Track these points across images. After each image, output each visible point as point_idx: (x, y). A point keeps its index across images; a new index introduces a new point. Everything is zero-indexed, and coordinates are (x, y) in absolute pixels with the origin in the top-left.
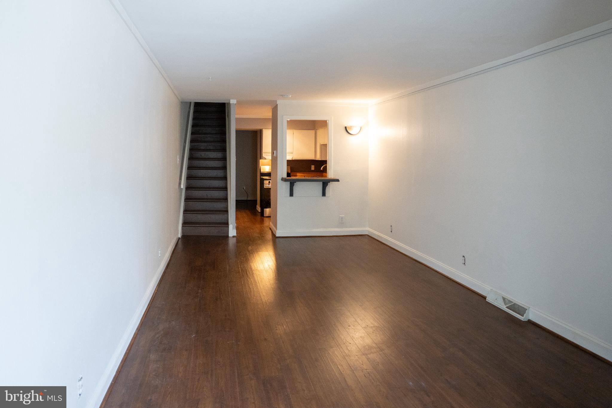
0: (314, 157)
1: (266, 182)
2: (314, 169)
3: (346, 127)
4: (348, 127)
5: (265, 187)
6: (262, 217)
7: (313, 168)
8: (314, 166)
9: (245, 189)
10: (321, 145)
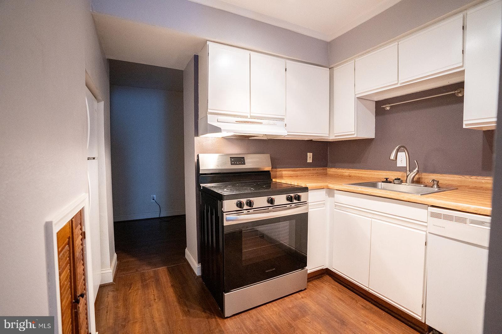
0: (328, 132)
7: (310, 158)
8: (311, 154)
9: (155, 199)
10: (358, 98)
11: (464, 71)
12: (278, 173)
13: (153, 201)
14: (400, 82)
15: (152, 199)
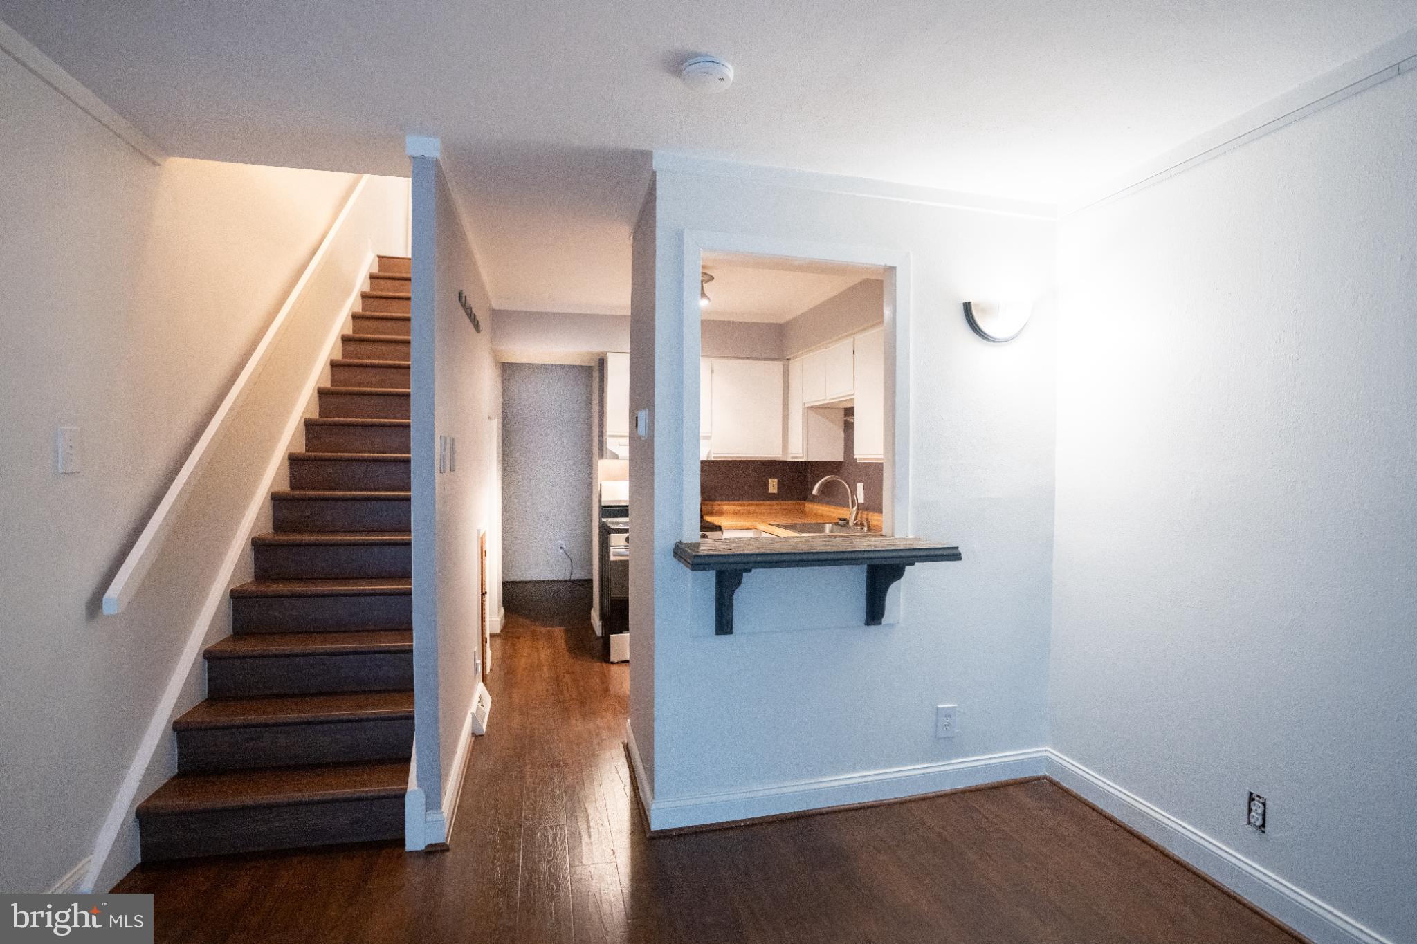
0: (780, 451)
1: (616, 540)
2: (775, 491)
3: (967, 308)
4: (976, 305)
5: (612, 558)
6: (604, 665)
7: (773, 486)
8: (776, 480)
9: (564, 547)
10: (808, 407)
11: (854, 399)
12: (716, 508)
13: (561, 551)
14: (828, 398)
15: (559, 549)
